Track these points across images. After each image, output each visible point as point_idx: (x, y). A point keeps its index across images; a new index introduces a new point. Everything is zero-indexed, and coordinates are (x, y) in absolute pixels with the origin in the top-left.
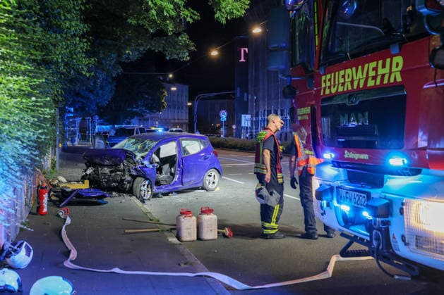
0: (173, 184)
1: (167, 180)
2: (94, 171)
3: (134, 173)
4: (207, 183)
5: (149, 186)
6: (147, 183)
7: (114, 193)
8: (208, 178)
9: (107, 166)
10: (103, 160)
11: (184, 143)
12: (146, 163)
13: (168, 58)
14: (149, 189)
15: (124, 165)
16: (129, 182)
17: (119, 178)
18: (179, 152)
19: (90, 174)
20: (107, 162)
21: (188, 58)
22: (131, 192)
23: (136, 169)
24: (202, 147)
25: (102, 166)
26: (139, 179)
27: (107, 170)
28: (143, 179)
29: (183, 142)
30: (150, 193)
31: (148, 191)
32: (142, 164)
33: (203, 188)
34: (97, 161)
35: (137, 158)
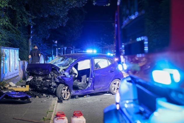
1: (83, 86)
2: (33, 78)
3: (58, 81)
4: (113, 89)
5: (69, 90)
6: (67, 88)
7: (44, 95)
8: (113, 85)
9: (41, 76)
10: (38, 71)
11: (96, 61)
12: (67, 74)
14: (69, 92)
15: (51, 75)
16: (54, 87)
17: (48, 84)
18: (92, 67)
19: (30, 81)
20: (40, 73)
22: (55, 94)
23: (58, 78)
24: (110, 63)
25: (38, 75)
26: (61, 85)
27: (41, 79)
28: (64, 85)
30: (69, 95)
31: (68, 94)
32: (64, 74)
33: (110, 93)
34: (35, 72)
35: (60, 70)
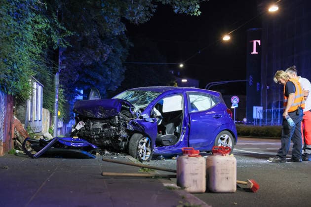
0: (178, 145)
1: (170, 140)
2: (85, 126)
3: (131, 128)
5: (149, 145)
6: (146, 140)
7: (106, 152)
8: (220, 140)
9: (100, 120)
10: (95, 112)
11: (192, 98)
12: (145, 116)
13: (176, 11)
14: (149, 150)
15: (119, 118)
16: (124, 139)
17: (113, 134)
18: (187, 109)
19: (80, 130)
20: (100, 115)
21: (199, 13)
22: (126, 151)
23: (133, 123)
24: (214, 104)
25: (95, 120)
26: (136, 135)
27: (99, 125)
28: (142, 136)
29: (190, 96)
30: (149, 153)
31: (147, 151)
32: (141, 117)
34: (89, 114)
35: (135, 111)
